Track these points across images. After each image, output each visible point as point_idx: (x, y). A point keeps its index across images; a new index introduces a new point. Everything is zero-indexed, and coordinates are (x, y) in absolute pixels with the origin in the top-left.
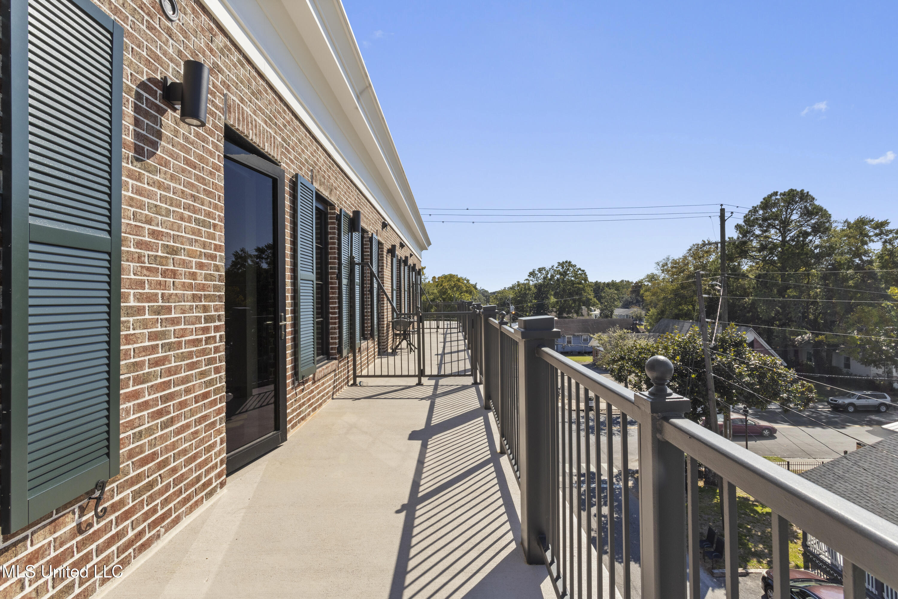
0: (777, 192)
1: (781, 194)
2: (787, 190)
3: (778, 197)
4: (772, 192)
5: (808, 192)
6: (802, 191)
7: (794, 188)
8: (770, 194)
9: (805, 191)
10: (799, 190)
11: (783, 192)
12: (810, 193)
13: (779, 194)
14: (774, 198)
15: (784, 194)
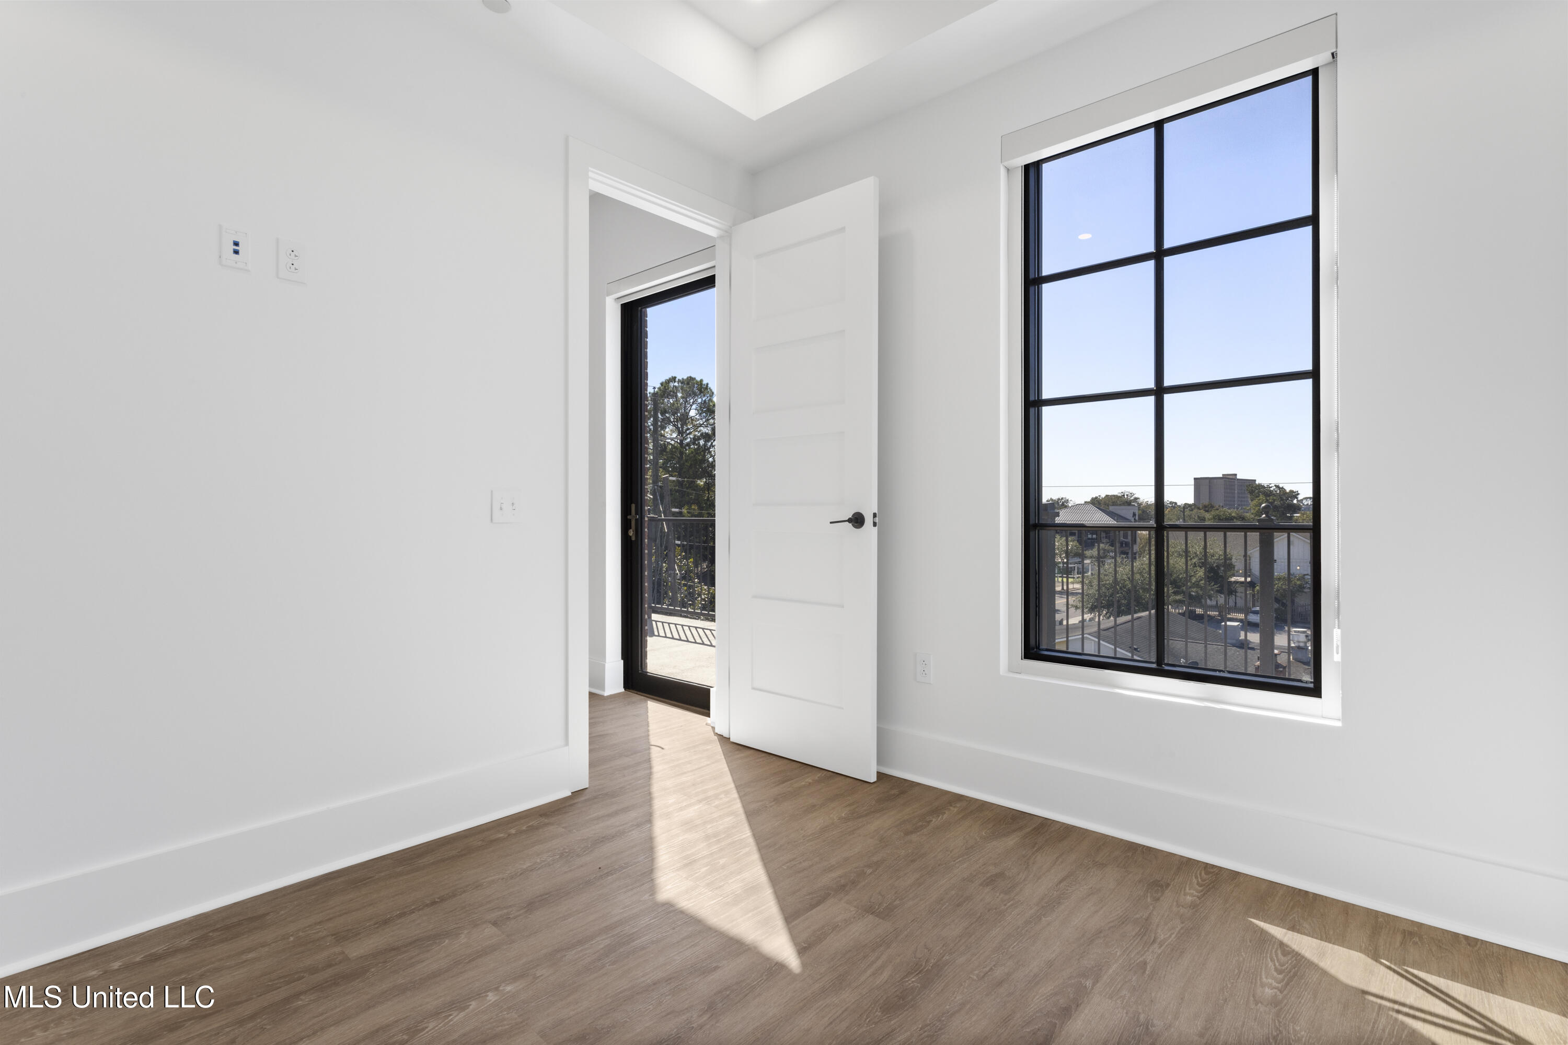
0: (675, 378)
1: (679, 381)
2: (685, 378)
3: (676, 384)
4: (670, 377)
5: (707, 384)
6: (701, 381)
7: (693, 376)
8: (668, 378)
9: (705, 382)
10: (698, 379)
11: (681, 378)
12: (709, 386)
13: (677, 380)
14: (672, 384)
15: (682, 382)
